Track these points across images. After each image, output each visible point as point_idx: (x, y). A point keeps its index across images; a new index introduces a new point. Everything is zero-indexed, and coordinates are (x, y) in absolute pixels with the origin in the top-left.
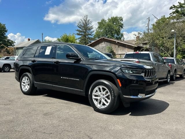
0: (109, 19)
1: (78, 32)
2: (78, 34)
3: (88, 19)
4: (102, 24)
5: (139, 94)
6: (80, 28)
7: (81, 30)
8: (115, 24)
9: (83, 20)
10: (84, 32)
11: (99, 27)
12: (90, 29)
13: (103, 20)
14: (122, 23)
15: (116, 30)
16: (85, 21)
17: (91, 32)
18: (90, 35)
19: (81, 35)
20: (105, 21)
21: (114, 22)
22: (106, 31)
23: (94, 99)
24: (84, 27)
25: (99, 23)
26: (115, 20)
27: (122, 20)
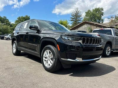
0: (93, 10)
1: (71, 19)
2: (71, 21)
3: (78, 11)
4: (88, 13)
5: (77, 58)
6: (73, 16)
7: (73, 17)
8: (97, 13)
9: (75, 11)
10: (75, 19)
11: (86, 16)
12: (79, 17)
13: (89, 11)
14: (103, 12)
15: (98, 17)
16: (77, 12)
17: (80, 19)
18: (80, 20)
19: (73, 21)
20: (90, 11)
21: (96, 12)
22: (91, 18)
23: (44, 60)
24: (75, 15)
25: (86, 12)
26: (97, 10)
27: (103, 10)
